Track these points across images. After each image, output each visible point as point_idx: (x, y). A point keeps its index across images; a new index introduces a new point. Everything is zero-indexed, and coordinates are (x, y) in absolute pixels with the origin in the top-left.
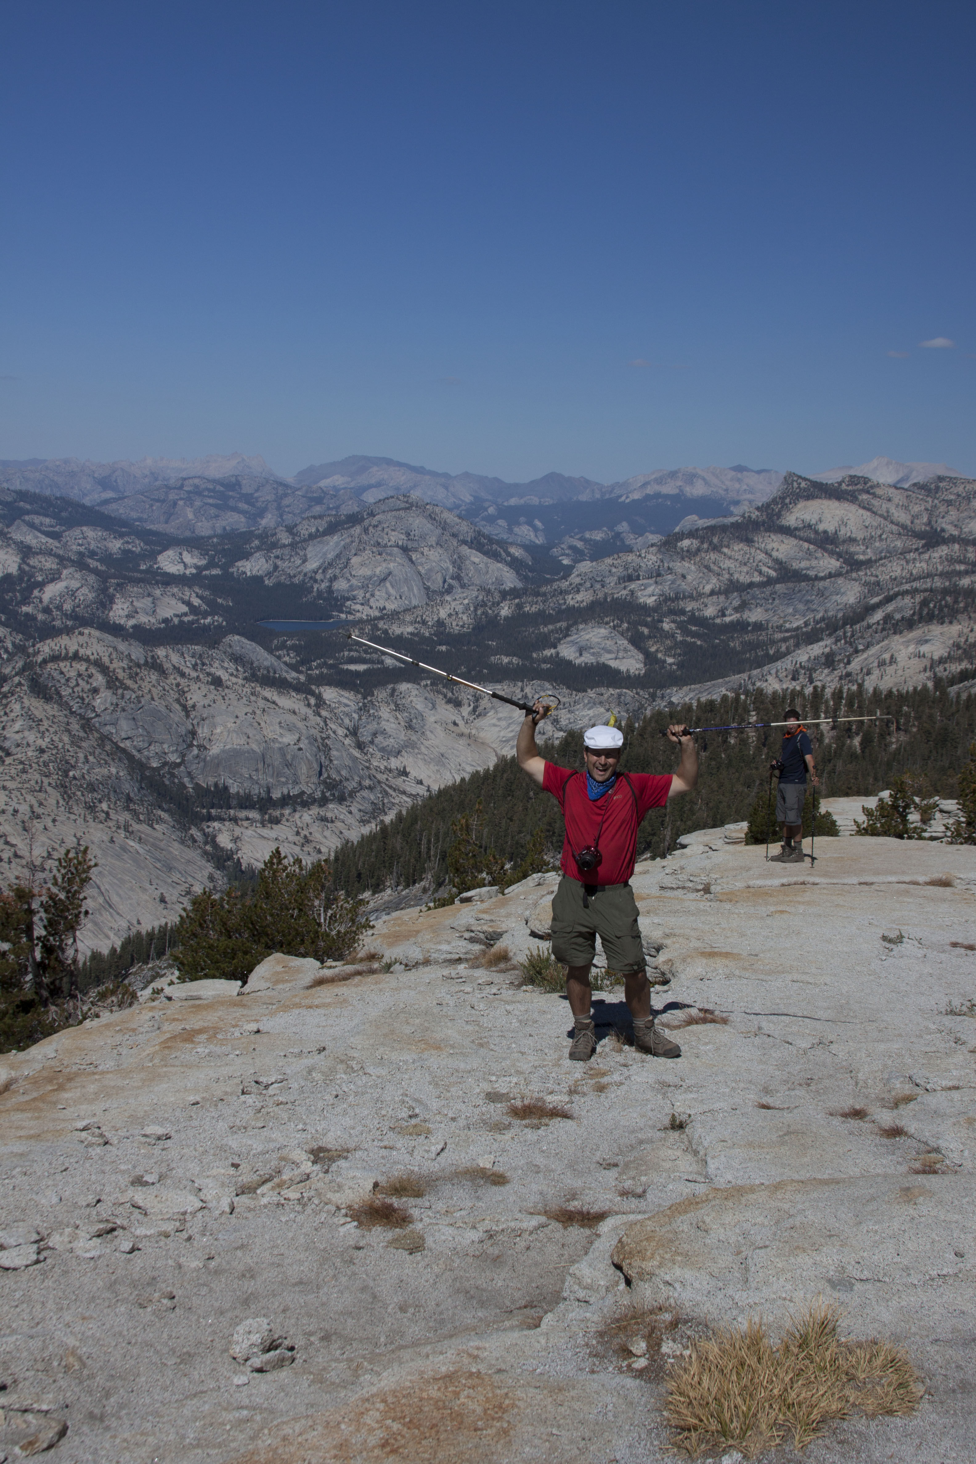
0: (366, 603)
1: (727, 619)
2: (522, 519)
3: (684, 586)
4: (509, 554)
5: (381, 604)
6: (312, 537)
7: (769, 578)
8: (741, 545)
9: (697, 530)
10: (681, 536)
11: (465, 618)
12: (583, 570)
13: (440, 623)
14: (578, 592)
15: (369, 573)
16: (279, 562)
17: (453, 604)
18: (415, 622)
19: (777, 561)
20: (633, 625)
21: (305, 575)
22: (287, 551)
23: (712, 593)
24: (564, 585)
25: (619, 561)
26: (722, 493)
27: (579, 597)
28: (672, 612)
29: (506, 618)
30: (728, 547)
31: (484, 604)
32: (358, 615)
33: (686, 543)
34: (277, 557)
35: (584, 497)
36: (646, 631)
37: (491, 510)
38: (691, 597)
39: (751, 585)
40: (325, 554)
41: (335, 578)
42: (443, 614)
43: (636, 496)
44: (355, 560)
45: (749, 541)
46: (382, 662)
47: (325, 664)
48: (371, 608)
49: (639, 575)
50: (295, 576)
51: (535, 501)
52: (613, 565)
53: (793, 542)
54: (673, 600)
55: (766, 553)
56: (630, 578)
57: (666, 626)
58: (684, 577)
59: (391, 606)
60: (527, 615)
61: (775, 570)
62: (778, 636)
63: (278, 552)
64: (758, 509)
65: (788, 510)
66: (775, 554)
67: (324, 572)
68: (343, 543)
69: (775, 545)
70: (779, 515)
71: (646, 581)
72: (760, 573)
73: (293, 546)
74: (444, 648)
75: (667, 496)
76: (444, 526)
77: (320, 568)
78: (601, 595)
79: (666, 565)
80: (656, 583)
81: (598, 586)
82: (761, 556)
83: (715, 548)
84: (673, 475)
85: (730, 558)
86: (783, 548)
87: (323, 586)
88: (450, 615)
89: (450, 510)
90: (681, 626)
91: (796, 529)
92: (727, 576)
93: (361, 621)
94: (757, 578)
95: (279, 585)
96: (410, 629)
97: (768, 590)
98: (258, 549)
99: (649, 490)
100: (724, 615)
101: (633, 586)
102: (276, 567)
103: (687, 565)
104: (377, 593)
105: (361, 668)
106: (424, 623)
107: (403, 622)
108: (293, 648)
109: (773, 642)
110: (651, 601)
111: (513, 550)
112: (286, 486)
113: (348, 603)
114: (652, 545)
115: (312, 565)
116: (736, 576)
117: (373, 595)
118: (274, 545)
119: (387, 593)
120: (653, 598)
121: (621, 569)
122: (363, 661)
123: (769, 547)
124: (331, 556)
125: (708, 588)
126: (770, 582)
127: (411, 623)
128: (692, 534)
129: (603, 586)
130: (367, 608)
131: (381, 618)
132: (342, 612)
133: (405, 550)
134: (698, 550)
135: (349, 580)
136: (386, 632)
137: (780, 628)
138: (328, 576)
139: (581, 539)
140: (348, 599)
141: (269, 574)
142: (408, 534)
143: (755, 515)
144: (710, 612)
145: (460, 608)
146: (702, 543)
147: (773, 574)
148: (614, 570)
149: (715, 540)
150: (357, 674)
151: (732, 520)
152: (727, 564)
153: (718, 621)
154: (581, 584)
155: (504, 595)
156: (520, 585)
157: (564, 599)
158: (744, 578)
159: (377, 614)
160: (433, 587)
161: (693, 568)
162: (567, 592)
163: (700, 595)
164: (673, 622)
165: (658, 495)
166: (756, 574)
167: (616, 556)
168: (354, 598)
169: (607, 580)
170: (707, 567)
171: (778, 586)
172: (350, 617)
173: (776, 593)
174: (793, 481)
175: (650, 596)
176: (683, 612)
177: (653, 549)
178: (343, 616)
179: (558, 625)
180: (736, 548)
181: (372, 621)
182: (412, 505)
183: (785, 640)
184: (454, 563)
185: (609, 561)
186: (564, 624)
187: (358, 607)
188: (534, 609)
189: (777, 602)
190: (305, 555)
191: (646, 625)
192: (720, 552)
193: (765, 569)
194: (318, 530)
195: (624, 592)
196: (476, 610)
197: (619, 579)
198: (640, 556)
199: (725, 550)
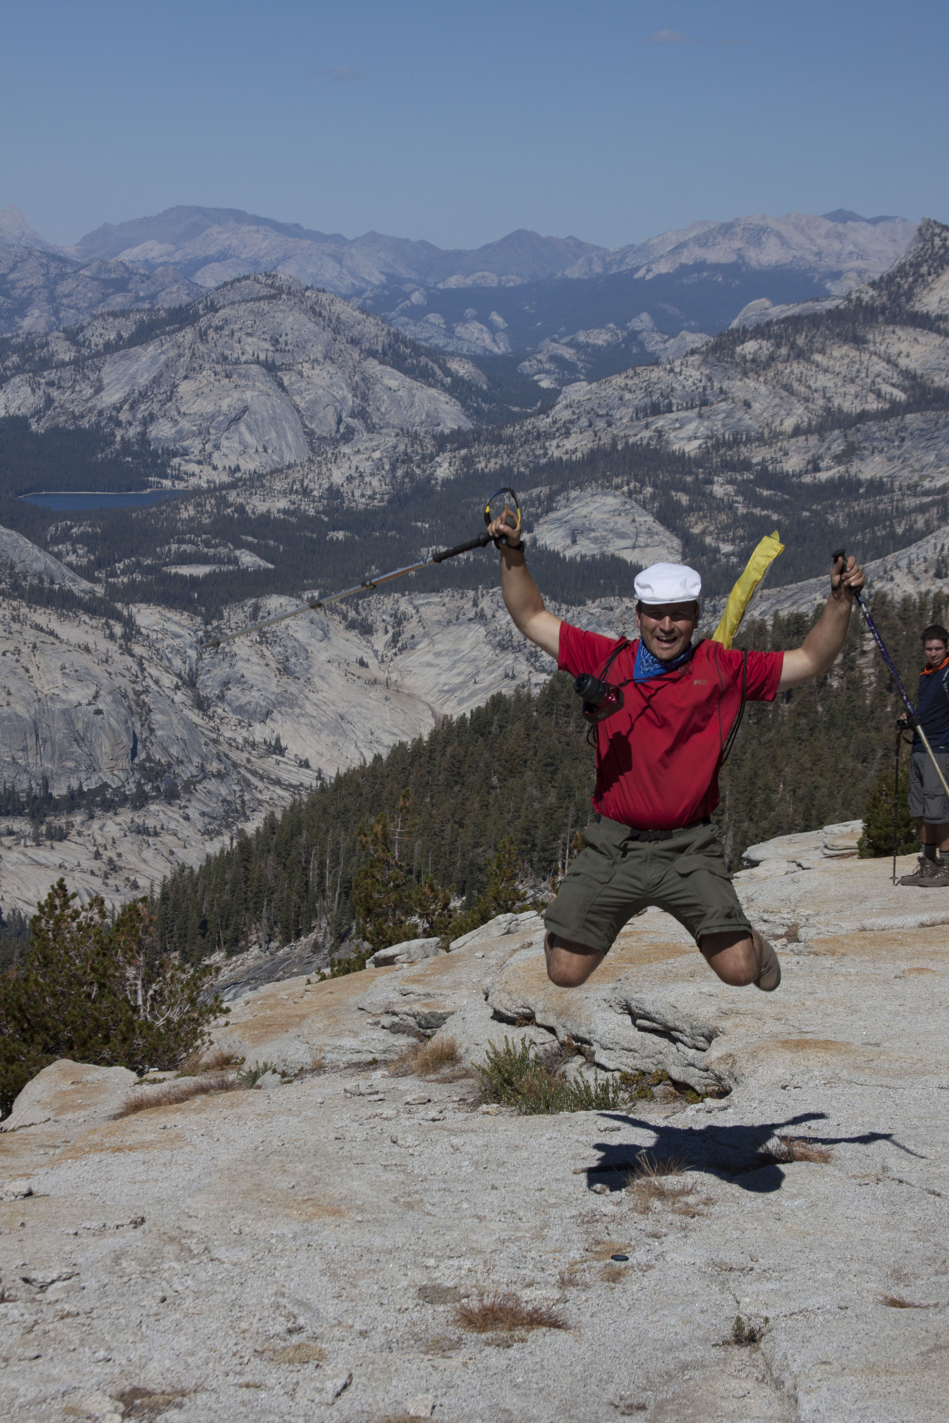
0: (205, 460)
1: (823, 476)
2: (470, 312)
3: (748, 421)
4: (448, 372)
5: (232, 461)
6: (110, 348)
7: (893, 402)
8: (845, 348)
9: (769, 324)
10: (742, 335)
11: (375, 482)
12: (576, 397)
13: (334, 493)
14: (567, 434)
15: (210, 409)
16: (55, 393)
17: (355, 460)
18: (291, 491)
19: (906, 374)
20: (663, 489)
21: (100, 413)
22: (67, 373)
23: (797, 432)
24: (543, 423)
25: (636, 380)
26: (811, 258)
27: (569, 444)
28: (728, 466)
29: (446, 482)
30: (822, 351)
31: (407, 459)
32: (193, 481)
33: (750, 347)
34: (51, 384)
35: (574, 272)
36: (684, 499)
37: (417, 298)
38: (761, 440)
39: (863, 416)
40: (133, 377)
41: (151, 418)
42: (338, 477)
43: (664, 268)
44: (185, 388)
45: (859, 342)
46: (236, 561)
47: (138, 566)
48: (215, 468)
49: (670, 405)
50: (82, 416)
51: (491, 279)
52: (626, 388)
53: (934, 340)
54: (729, 445)
55: (889, 361)
56: (655, 410)
57: (719, 489)
58: (747, 405)
59: (249, 465)
60: (481, 477)
61: (904, 390)
62: (911, 502)
63: (52, 375)
64: (873, 285)
65: (926, 285)
66: (903, 362)
67: (132, 408)
68: (163, 358)
69: (904, 347)
70: (910, 295)
71: (683, 414)
72: (879, 394)
73: (78, 363)
74: (340, 535)
75: (717, 267)
76: (337, 326)
77: (125, 401)
78: (606, 440)
79: (717, 385)
80: (700, 416)
81: (601, 424)
82: (881, 366)
83: (801, 355)
84: (726, 229)
85: (826, 371)
86: (917, 351)
87: (132, 432)
88: (350, 479)
89: (346, 298)
90: (745, 490)
91: (939, 318)
92: (821, 402)
93: (198, 492)
94: (873, 405)
95: (55, 431)
96: (283, 504)
97: (892, 424)
98: (18, 370)
99: (687, 258)
100: (817, 469)
101: (661, 422)
102: (49, 401)
103: (752, 384)
104: (224, 443)
105: (200, 571)
106: (306, 492)
107: (269, 493)
108: (83, 539)
109: (902, 513)
110: (691, 448)
111: (454, 365)
112: (63, 260)
113: (176, 461)
114: (693, 352)
115: (111, 397)
116: (837, 402)
117: (217, 447)
118: (46, 364)
119: (242, 442)
120: (696, 443)
121: (640, 395)
122: (204, 560)
123: (893, 350)
124: (143, 380)
125: (789, 424)
126: (895, 410)
127: (284, 493)
128: (760, 331)
129: (610, 424)
130: (207, 469)
131: (233, 486)
132: (166, 477)
133: (271, 368)
134: (772, 358)
135: (176, 422)
136: (241, 509)
137: (913, 489)
138: (140, 416)
139: (570, 345)
140: (175, 454)
141: (39, 414)
142: (275, 342)
143: (869, 295)
144: (793, 464)
145: (366, 467)
146: (778, 346)
147: (900, 396)
148: (628, 396)
149: (801, 341)
150: (193, 582)
151: (829, 305)
152: (822, 381)
153: (807, 479)
154: (572, 422)
155: (442, 442)
156: (467, 425)
157: (544, 447)
158: (850, 406)
159: (226, 478)
160: (321, 431)
161: (763, 389)
162: (549, 436)
163: (776, 436)
164: (731, 482)
165: (701, 266)
166: (871, 397)
167: (631, 372)
168: (185, 452)
169: (617, 414)
170: (788, 388)
171: (909, 417)
172: (180, 486)
173: (905, 428)
174: (934, 235)
175: (689, 439)
176: (746, 465)
177: (696, 359)
178: (167, 483)
179: (535, 492)
180: (836, 354)
181: (216, 490)
182: (280, 291)
183: (922, 509)
184: (354, 389)
185: (619, 380)
186: (543, 491)
187: (193, 468)
188: (493, 465)
189: (908, 444)
190: (100, 380)
191: (684, 488)
192: (808, 360)
193: (886, 389)
194: (120, 337)
195: (646, 434)
196: (393, 469)
197: (637, 410)
198: (672, 370)
199: (818, 357)
